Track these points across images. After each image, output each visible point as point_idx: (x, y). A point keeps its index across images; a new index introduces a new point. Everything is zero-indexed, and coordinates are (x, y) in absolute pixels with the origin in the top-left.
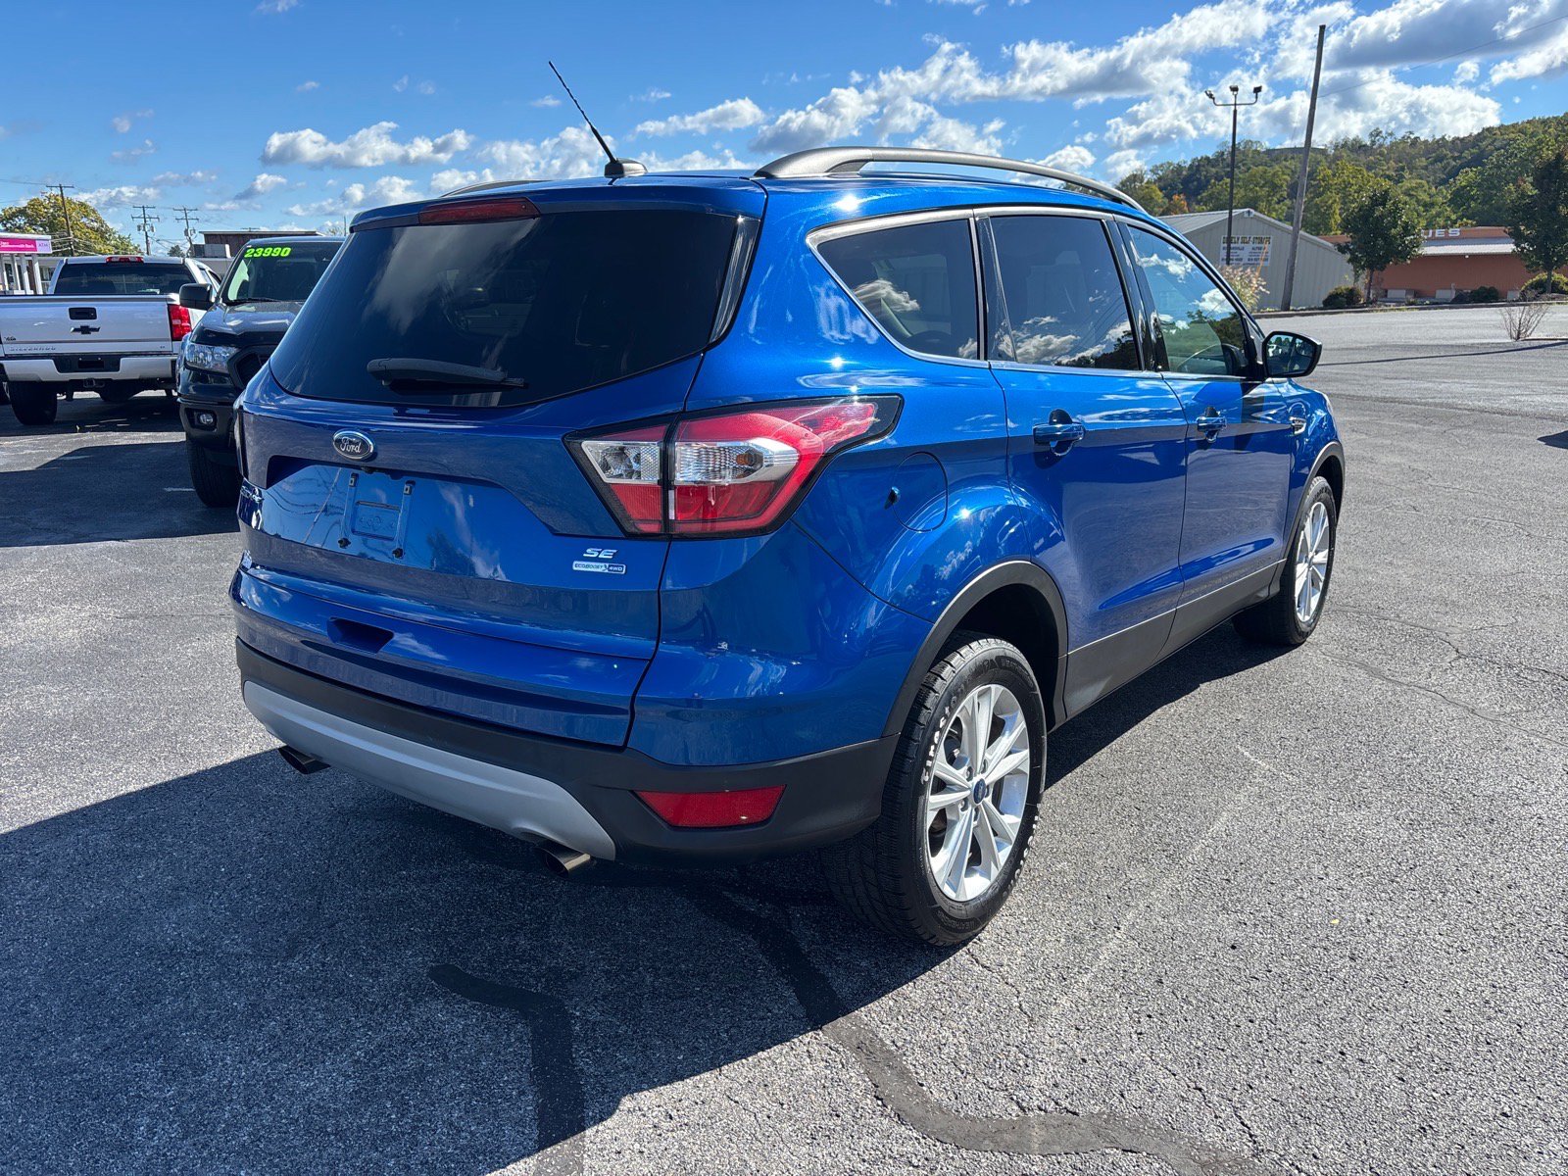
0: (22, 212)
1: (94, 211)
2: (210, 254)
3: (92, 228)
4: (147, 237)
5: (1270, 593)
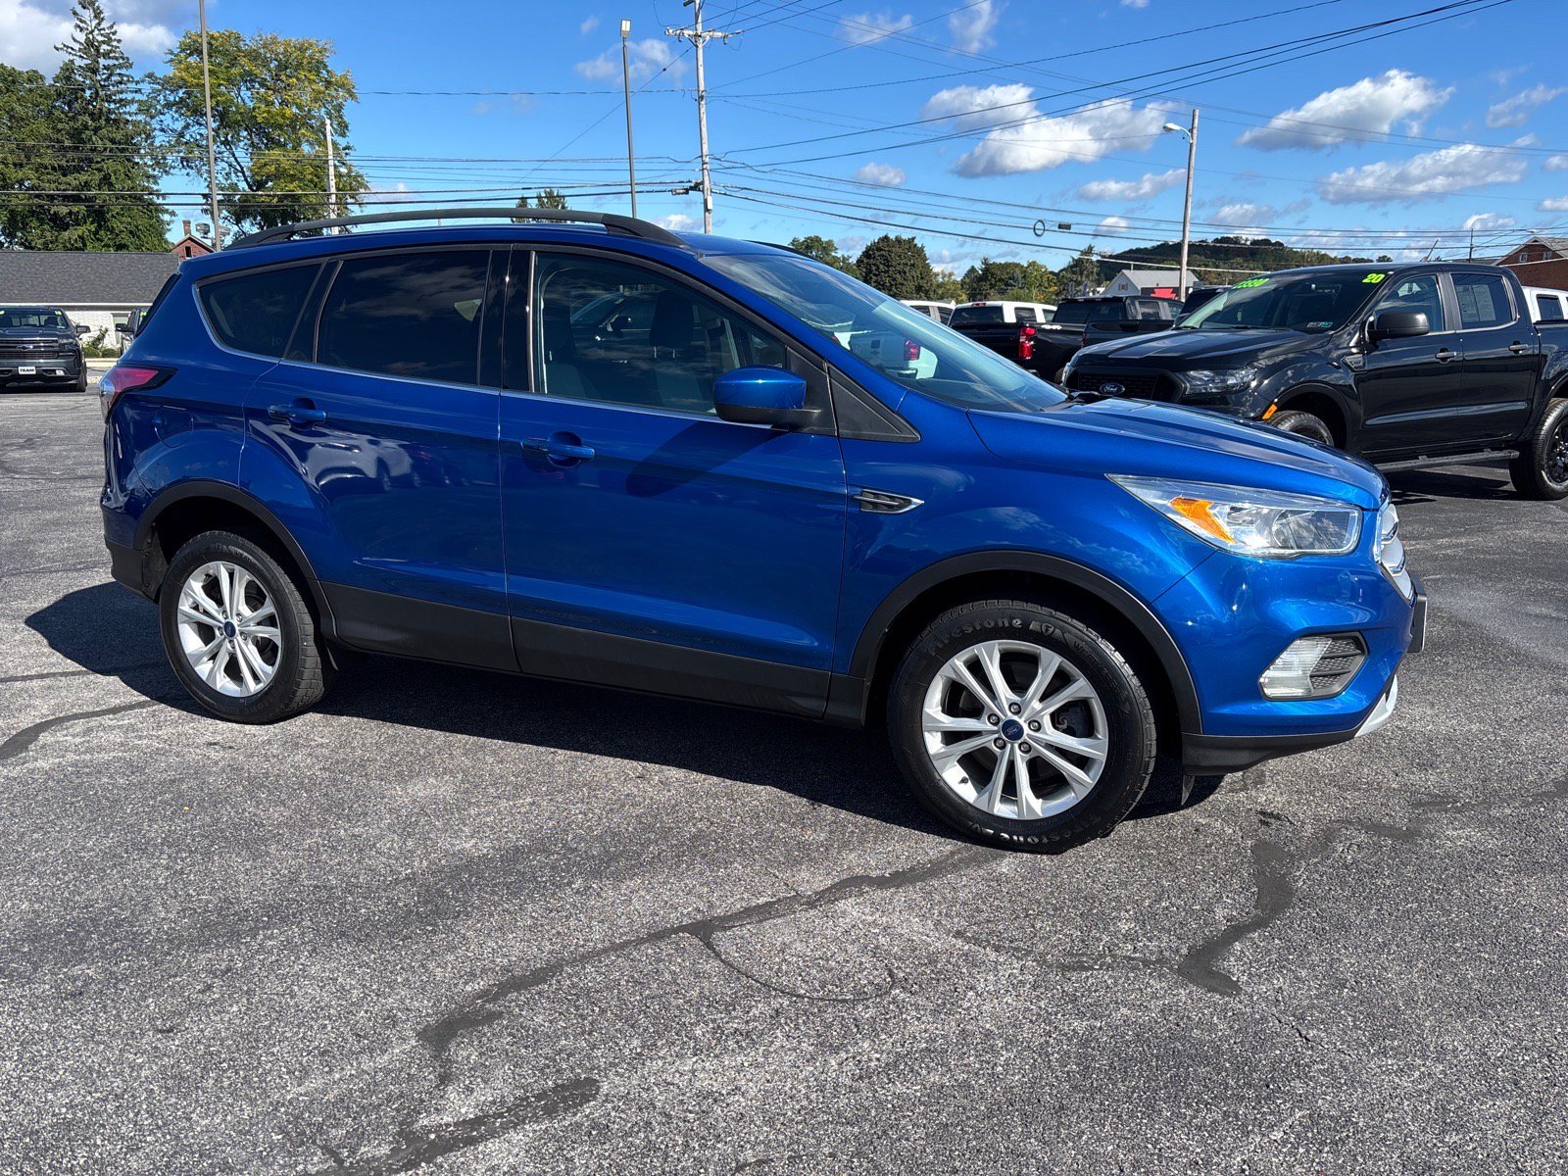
5: (828, 711)
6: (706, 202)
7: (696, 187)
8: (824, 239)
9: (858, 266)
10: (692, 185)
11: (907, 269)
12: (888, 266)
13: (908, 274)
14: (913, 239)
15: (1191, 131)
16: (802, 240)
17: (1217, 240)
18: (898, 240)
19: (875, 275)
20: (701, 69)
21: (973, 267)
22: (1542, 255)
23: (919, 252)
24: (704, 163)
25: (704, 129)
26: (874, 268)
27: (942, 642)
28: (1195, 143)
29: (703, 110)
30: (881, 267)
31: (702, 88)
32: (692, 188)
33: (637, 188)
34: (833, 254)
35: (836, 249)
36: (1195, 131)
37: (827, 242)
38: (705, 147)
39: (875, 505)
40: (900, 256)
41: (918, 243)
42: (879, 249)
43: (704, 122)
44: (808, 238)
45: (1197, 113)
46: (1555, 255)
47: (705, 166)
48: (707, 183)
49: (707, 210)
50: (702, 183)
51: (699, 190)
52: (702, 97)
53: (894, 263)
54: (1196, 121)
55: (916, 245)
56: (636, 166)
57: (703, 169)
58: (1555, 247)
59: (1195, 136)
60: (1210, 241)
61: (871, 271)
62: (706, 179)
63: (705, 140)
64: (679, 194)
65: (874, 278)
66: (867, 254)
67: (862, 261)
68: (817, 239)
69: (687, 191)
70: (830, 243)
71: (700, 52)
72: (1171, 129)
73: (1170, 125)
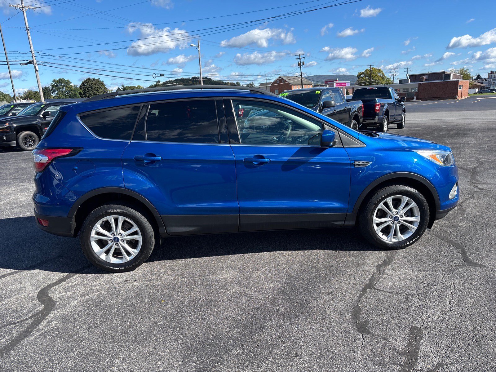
0: (363, 73)
1: (382, 71)
2: (404, 82)
3: (381, 76)
4: (394, 78)
5: (345, 224)
6: (35, 68)
7: (30, 62)
8: (66, 79)
9: (80, 88)
10: (28, 62)
11: (99, 89)
12: (92, 88)
13: (99, 91)
14: (99, 79)
15: (198, 46)
16: (57, 80)
17: (192, 78)
18: (94, 80)
19: (87, 91)
20: (26, 20)
21: (119, 88)
22: (282, 82)
23: (102, 83)
24: (32, 54)
25: (31, 42)
26: (86, 89)
27: (379, 199)
28: (200, 50)
29: (29, 35)
30: (89, 88)
31: (28, 26)
32: (28, 63)
33: (10, 63)
34: (70, 84)
35: (71, 83)
36: (199, 46)
37: (67, 80)
38: (32, 48)
39: (359, 165)
40: (95, 85)
41: (101, 80)
42: (87, 83)
43: (30, 39)
44: (60, 79)
45: (199, 41)
46: (285, 81)
47: (33, 55)
48: (35, 61)
49: (36, 70)
50: (33, 61)
51: (32, 63)
52: (28, 30)
53: (94, 87)
54: (199, 43)
55: (100, 81)
56: (8, 55)
57: (32, 56)
58: (286, 79)
59: (200, 48)
60: (191, 78)
61: (86, 90)
62: (34, 59)
63: (32, 45)
64: (23, 65)
65: (87, 92)
66: (83, 84)
67: (82, 87)
68: (63, 80)
69: (27, 64)
70: (68, 81)
71: (25, 13)
72: (192, 46)
73: (192, 45)
